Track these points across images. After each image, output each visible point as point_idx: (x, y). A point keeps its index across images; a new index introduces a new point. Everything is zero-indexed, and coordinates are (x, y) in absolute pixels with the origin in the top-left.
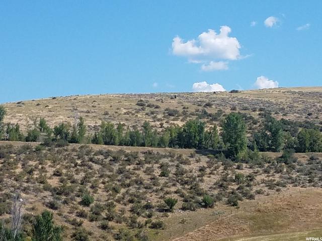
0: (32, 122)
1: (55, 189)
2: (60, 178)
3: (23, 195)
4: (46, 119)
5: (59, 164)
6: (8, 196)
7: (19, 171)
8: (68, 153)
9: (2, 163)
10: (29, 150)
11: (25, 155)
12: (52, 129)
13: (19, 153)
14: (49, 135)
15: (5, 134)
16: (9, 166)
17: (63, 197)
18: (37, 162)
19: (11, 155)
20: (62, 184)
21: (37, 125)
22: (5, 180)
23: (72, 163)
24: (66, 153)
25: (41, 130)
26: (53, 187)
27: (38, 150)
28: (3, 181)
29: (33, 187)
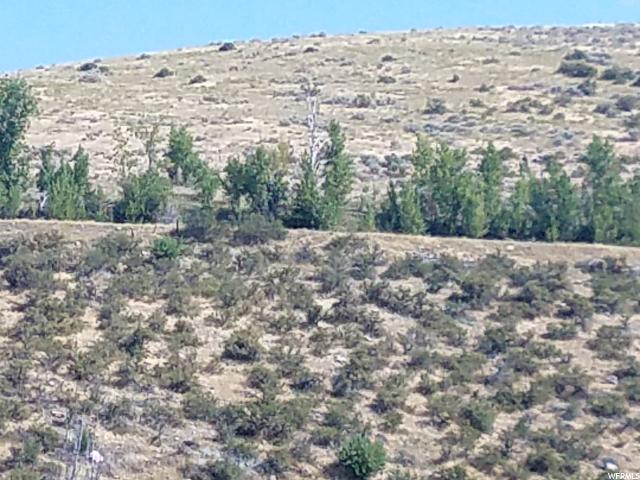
0: (138, 144)
1: (229, 415)
2: (250, 368)
3: (104, 435)
4: (193, 131)
5: (245, 311)
6: (44, 440)
7: (86, 337)
8: (279, 267)
9: (21, 308)
10: (127, 256)
11: (109, 275)
12: (217, 173)
13: (84, 268)
14: (207, 194)
15: (34, 192)
16: (50, 319)
17: (264, 447)
18: (161, 303)
19: (56, 276)
20: (260, 395)
21: (160, 156)
22: (32, 373)
23: (296, 307)
24: (272, 268)
25: (172, 174)
26: (221, 404)
27: (162, 254)
28: (26, 379)
29: (144, 404)
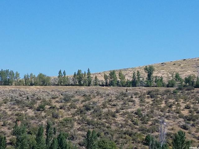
0: (170, 75)
1: (186, 117)
2: (189, 110)
3: (166, 121)
4: (179, 73)
5: (188, 101)
6: (157, 121)
7: (163, 105)
8: (194, 94)
9: (153, 101)
10: (169, 93)
11: (166, 96)
12: (183, 79)
13: (162, 95)
14: (182, 83)
15: (154, 83)
16: (157, 102)
17: (192, 122)
18: (175, 100)
19: (158, 96)
20: (191, 114)
21: (174, 77)
22: (155, 111)
23: (197, 100)
24: (192, 94)
25: (176, 80)
26: (185, 116)
27: (175, 92)
28: (154, 112)
29: (172, 116)
